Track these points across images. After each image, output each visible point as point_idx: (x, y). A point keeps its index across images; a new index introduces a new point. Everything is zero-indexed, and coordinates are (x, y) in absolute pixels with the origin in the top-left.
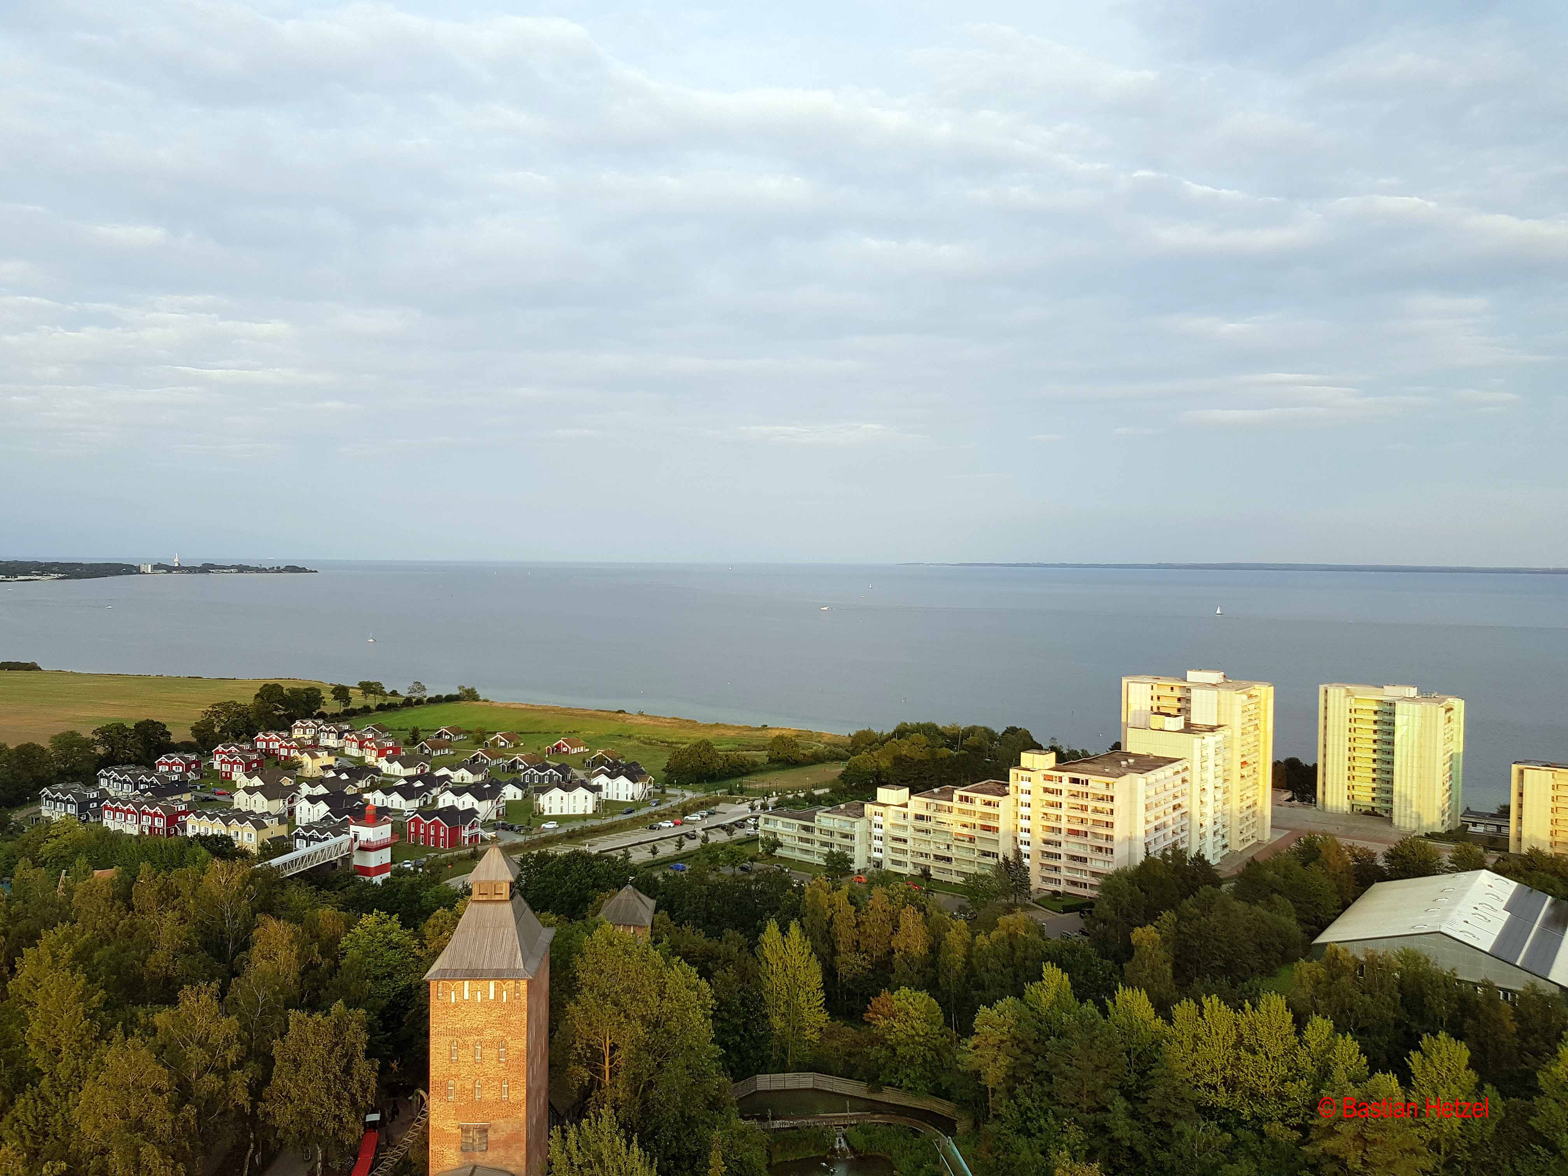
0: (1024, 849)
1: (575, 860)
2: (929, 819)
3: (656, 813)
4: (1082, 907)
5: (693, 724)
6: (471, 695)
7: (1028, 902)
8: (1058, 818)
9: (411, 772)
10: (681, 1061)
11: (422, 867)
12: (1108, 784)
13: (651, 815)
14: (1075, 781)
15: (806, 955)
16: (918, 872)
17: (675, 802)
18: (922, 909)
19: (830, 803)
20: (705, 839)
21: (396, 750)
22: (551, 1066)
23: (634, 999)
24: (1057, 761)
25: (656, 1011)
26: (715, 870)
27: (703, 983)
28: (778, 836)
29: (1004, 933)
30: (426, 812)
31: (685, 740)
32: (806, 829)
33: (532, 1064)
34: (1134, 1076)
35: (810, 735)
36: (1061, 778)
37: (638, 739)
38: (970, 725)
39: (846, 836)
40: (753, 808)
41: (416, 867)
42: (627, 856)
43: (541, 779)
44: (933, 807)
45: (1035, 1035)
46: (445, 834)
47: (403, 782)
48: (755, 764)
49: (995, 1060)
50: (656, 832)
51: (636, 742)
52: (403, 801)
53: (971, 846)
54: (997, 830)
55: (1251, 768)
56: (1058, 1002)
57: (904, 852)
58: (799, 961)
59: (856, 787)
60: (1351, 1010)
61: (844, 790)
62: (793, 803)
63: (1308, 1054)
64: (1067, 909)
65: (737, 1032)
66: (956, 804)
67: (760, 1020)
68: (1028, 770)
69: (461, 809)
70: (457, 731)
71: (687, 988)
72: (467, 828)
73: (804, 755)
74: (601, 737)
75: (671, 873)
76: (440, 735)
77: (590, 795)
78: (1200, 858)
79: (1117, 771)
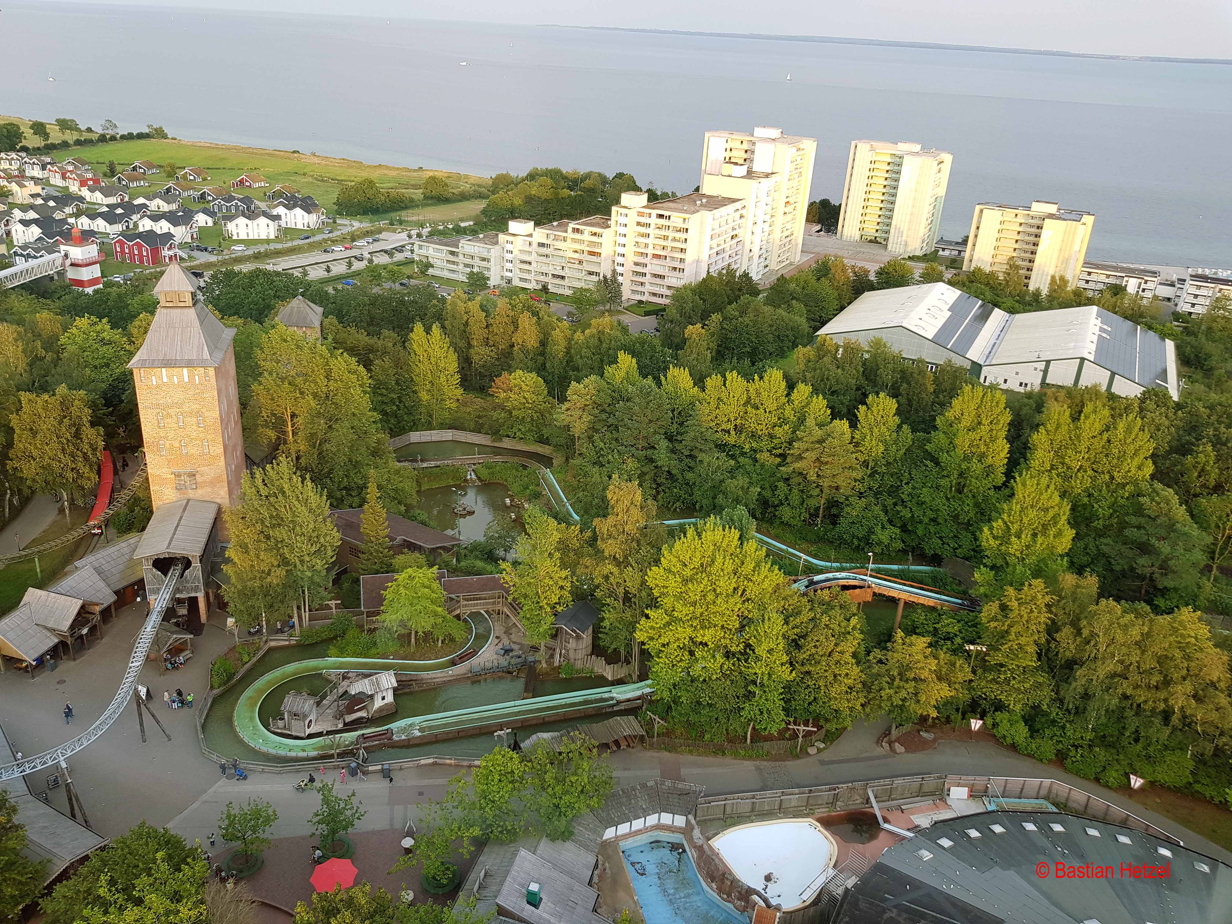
0: (619, 269)
1: (257, 276)
2: (548, 246)
3: (329, 239)
4: (658, 311)
5: (359, 165)
6: (160, 134)
7: (619, 308)
8: (646, 245)
9: (112, 200)
10: (347, 424)
11: (130, 280)
12: (684, 219)
13: (325, 241)
14: (661, 216)
15: (446, 348)
16: (540, 287)
17: (345, 230)
18: (535, 314)
19: (473, 232)
20: (370, 261)
21: (96, 181)
22: (244, 429)
23: (306, 381)
24: (649, 200)
25: (325, 389)
26: (379, 285)
27: (361, 368)
28: (430, 259)
29: (595, 331)
30: (130, 235)
31: (353, 179)
32: (452, 253)
33: (226, 428)
34: (675, 426)
35: (459, 177)
36: (650, 214)
37: (312, 176)
38: (588, 170)
39: (484, 259)
40: (410, 237)
41: (125, 280)
42: (305, 274)
43: (228, 209)
44: (552, 237)
45: (609, 401)
46: (148, 253)
47: (106, 209)
48: (412, 200)
49: (580, 418)
50: (330, 254)
51: (310, 179)
52: (107, 225)
53: (580, 267)
54: (599, 254)
55: (793, 206)
56: (627, 378)
57: (529, 271)
58: (439, 353)
59: (494, 221)
60: (828, 379)
61: (485, 223)
62: (441, 233)
63: (792, 409)
64: (647, 314)
65: (394, 403)
66: (570, 235)
67: (411, 394)
68: (626, 207)
69: (159, 232)
70: (150, 166)
71: (349, 372)
72: (166, 249)
73: (453, 193)
74: (281, 174)
75: (340, 287)
76: (134, 169)
77: (271, 223)
78: (746, 275)
79: (693, 209)
